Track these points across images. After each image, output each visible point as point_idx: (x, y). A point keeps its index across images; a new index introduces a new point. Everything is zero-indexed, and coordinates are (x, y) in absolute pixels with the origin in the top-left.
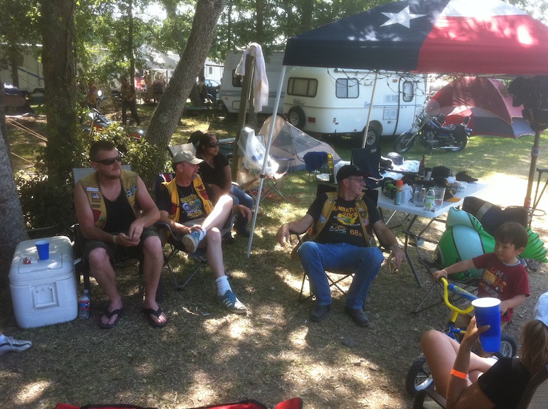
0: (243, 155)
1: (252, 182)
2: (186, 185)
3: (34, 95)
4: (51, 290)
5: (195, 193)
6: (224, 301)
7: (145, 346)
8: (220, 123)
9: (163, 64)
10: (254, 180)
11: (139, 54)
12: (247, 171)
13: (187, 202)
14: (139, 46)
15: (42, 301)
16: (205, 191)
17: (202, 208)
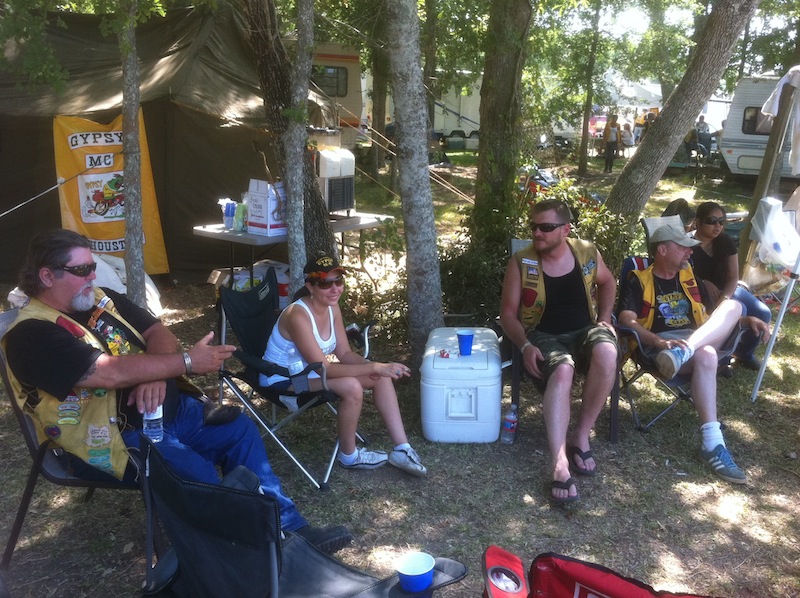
0: (758, 241)
1: (769, 284)
2: (668, 278)
3: (451, 139)
4: (471, 397)
5: (681, 290)
6: (712, 460)
7: (589, 500)
8: (714, 189)
9: (635, 99)
10: (773, 282)
11: (602, 84)
12: (762, 266)
13: (668, 302)
14: (603, 71)
15: (458, 408)
16: (697, 291)
17: (690, 313)
